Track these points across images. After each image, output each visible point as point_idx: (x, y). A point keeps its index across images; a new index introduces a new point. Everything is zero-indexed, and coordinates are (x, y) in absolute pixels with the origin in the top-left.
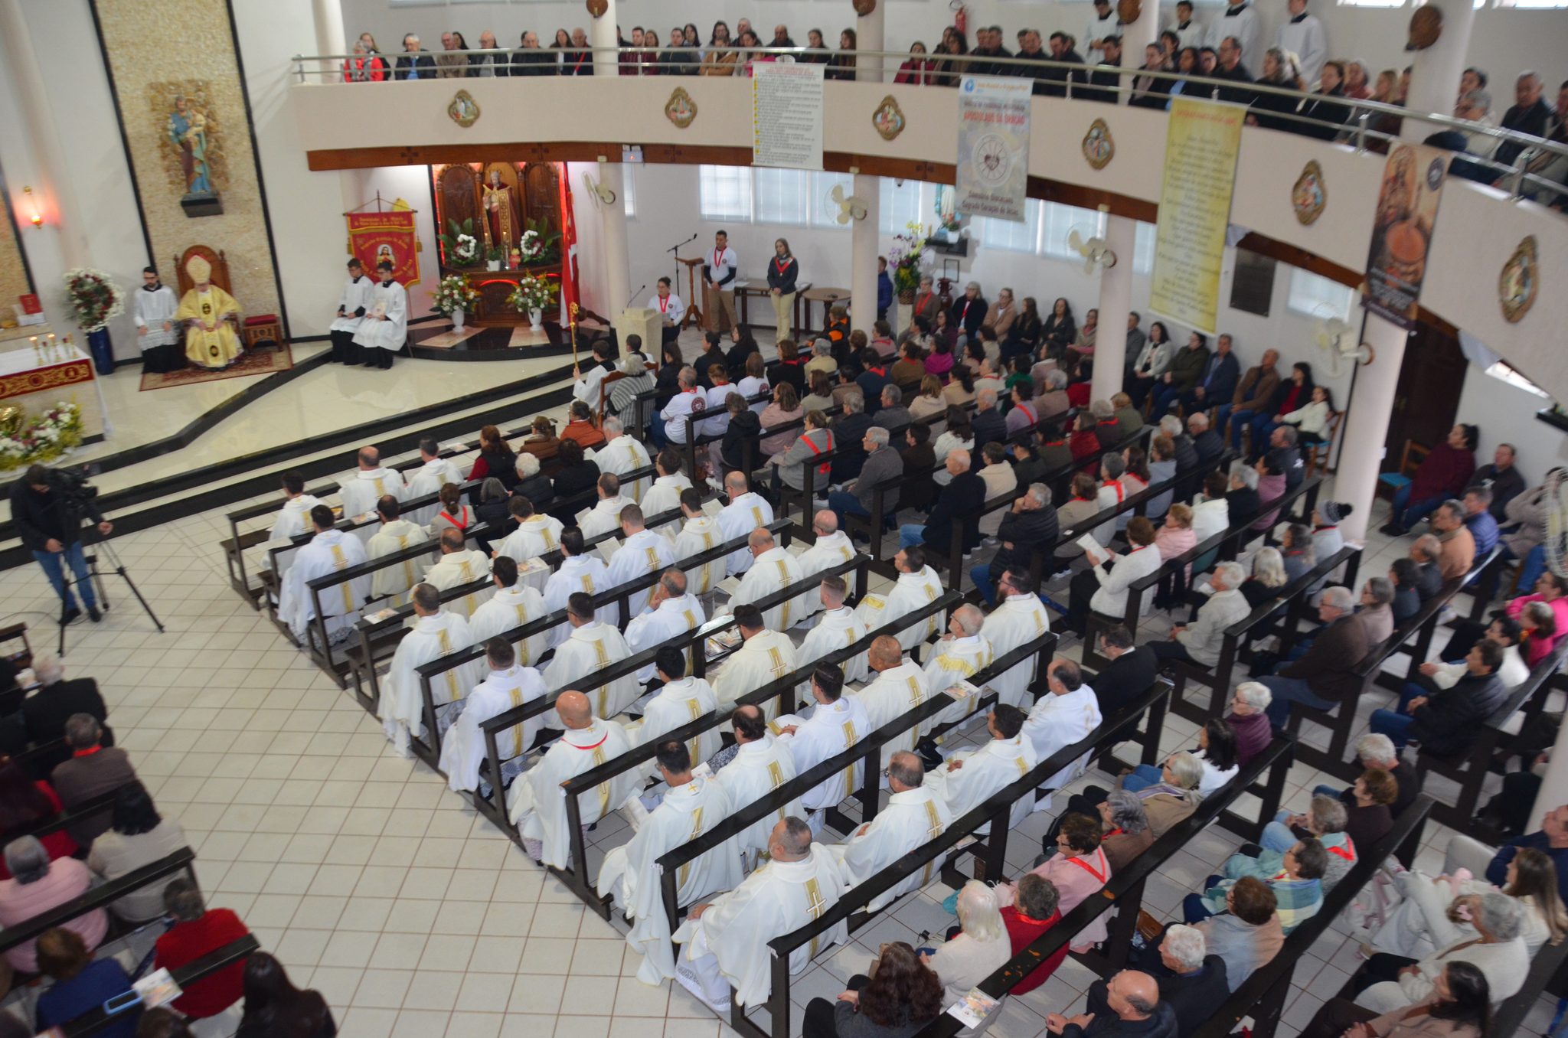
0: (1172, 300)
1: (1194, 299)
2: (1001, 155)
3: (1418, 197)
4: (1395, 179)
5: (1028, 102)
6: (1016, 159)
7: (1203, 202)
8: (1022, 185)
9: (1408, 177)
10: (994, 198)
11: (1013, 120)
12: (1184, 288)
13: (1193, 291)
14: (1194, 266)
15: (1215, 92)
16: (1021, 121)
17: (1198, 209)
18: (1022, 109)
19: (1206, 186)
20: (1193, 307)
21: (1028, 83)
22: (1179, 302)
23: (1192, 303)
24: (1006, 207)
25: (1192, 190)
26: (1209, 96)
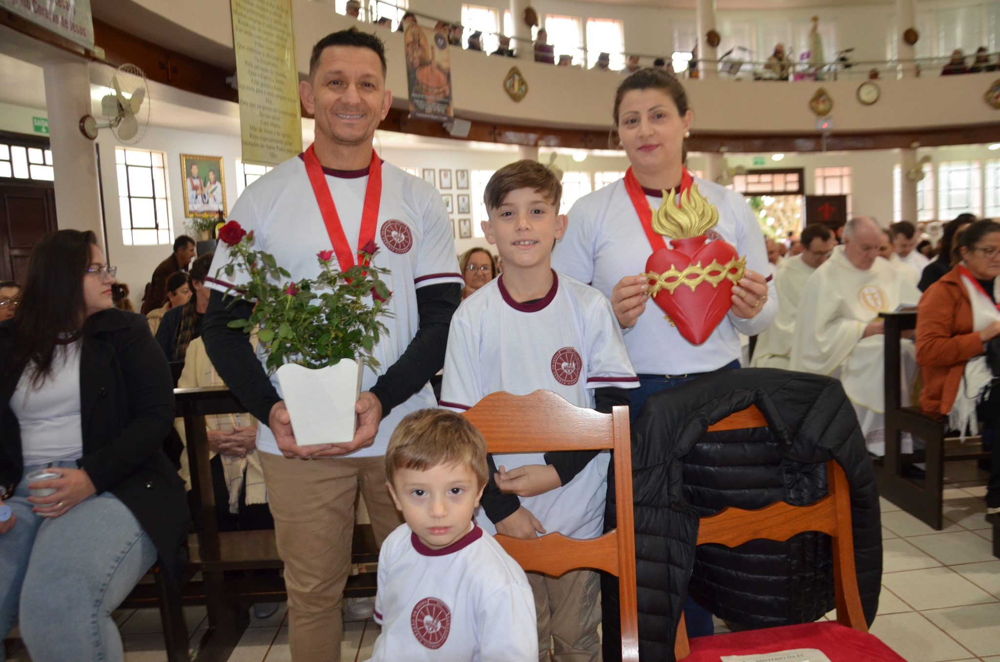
0: (262, 146)
1: (281, 142)
3: (433, 53)
4: (414, 42)
7: (272, 50)
9: (422, 42)
12: (271, 132)
13: (279, 134)
14: (275, 111)
17: (268, 55)
19: (272, 35)
20: (282, 150)
22: (269, 147)
23: (280, 146)
25: (260, 38)
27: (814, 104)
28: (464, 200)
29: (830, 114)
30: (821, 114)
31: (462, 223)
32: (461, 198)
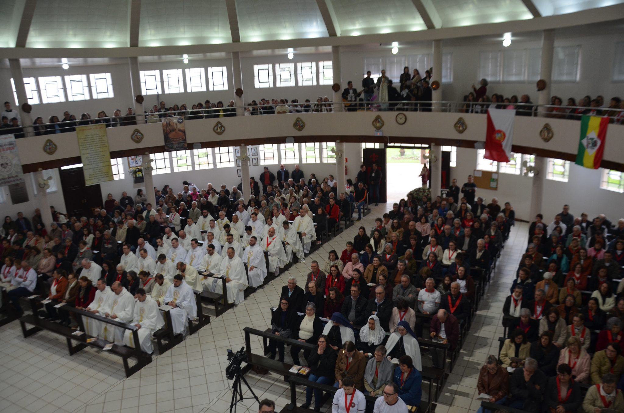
0: (95, 179)
1: (103, 175)
2: (8, 162)
3: (177, 126)
5: (14, 141)
6: (14, 162)
7: (98, 150)
8: (20, 170)
9: (171, 123)
10: (9, 178)
11: (10, 149)
12: (98, 174)
13: (102, 173)
14: (100, 167)
15: (90, 122)
16: (13, 148)
17: (96, 152)
18: (12, 144)
19: (98, 146)
21: (12, 135)
22: (98, 178)
24: (15, 179)
25: (92, 148)
26: (88, 124)
27: (374, 123)
28: (254, 150)
29: (382, 129)
30: (378, 129)
31: (254, 160)
32: (253, 149)
